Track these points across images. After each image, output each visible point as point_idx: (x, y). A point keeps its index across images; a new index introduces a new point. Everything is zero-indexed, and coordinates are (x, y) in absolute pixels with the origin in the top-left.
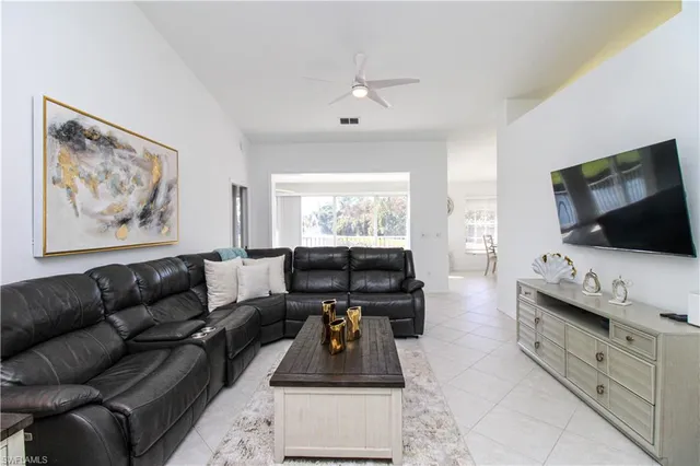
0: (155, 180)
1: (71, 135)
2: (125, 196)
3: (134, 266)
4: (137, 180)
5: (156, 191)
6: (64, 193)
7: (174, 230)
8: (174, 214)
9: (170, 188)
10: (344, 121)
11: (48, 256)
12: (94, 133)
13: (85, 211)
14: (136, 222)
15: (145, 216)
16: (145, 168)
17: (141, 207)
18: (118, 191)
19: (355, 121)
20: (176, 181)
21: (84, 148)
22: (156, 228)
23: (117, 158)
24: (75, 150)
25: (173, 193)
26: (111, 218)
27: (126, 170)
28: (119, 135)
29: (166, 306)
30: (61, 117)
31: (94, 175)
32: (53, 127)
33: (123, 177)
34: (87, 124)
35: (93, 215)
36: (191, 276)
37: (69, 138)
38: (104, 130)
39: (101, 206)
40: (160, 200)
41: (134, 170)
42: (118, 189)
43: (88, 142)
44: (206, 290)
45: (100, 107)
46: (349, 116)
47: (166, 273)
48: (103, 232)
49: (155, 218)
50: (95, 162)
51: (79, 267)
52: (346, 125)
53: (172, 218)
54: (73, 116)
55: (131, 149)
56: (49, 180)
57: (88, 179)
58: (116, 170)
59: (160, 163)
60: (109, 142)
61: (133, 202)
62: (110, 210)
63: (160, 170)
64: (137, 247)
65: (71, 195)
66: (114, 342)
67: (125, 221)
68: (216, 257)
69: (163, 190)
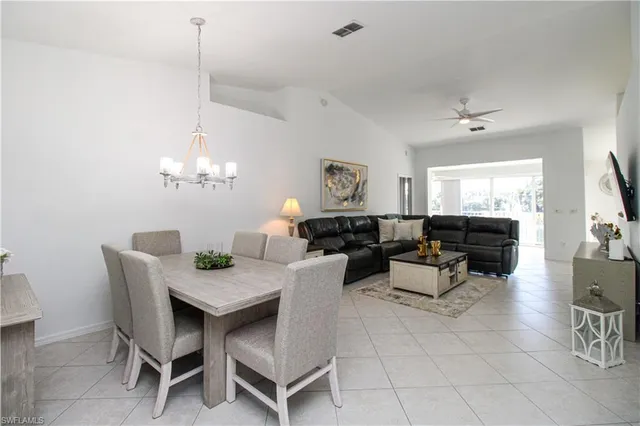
0: (357, 181)
1: (331, 170)
2: (346, 189)
3: (349, 218)
4: (351, 182)
5: (358, 184)
7: (365, 203)
8: (366, 196)
9: (364, 184)
10: (473, 130)
12: (337, 167)
13: (334, 196)
14: (350, 200)
15: (353, 197)
16: (354, 177)
17: (352, 193)
19: (482, 128)
20: (367, 180)
21: (334, 173)
22: (357, 203)
23: (344, 175)
24: (331, 175)
25: (365, 186)
26: (341, 198)
27: (346, 178)
28: (345, 165)
29: (361, 237)
30: (328, 164)
31: (337, 182)
32: (325, 168)
33: (346, 182)
34: (335, 164)
35: (336, 197)
36: (372, 226)
38: (340, 165)
39: (339, 193)
40: (360, 189)
41: (350, 178)
42: (344, 187)
43: (335, 171)
44: (378, 233)
45: (339, 156)
46: (476, 127)
47: (361, 222)
48: (338, 204)
49: (358, 199)
50: (337, 177)
51: (332, 215)
52: (475, 132)
53: (365, 198)
54: (330, 163)
55: (348, 170)
56: (325, 186)
57: (335, 184)
58: (343, 179)
59: (360, 174)
60: (341, 169)
61: (348, 192)
62: (341, 195)
63: (360, 177)
64: (348, 210)
66: (343, 244)
67: (346, 199)
68: (385, 217)
69: (361, 185)
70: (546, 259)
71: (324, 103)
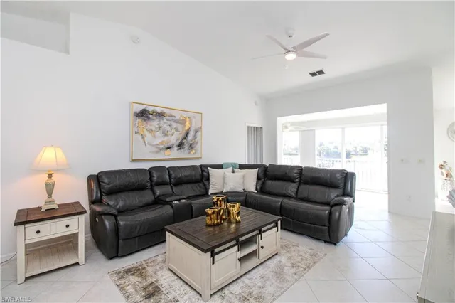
0: (186, 128)
1: (143, 114)
2: (170, 137)
4: (177, 130)
5: (187, 133)
6: (140, 137)
7: (199, 151)
8: (199, 144)
9: (196, 132)
10: (313, 74)
11: (133, 161)
12: (154, 112)
13: (150, 144)
14: (176, 148)
15: (181, 145)
16: (181, 124)
17: (179, 142)
18: (166, 135)
19: (321, 72)
20: (201, 128)
21: (149, 118)
22: (186, 151)
23: (165, 121)
24: (145, 120)
25: (199, 134)
26: (161, 146)
27: (170, 125)
28: (165, 111)
30: (139, 108)
31: (154, 129)
32: (135, 113)
33: (168, 129)
34: (150, 109)
35: (153, 145)
36: (200, 177)
37: (142, 116)
38: (159, 110)
39: (157, 141)
40: (190, 137)
41: (174, 125)
42: (165, 134)
43: (151, 116)
45: (154, 101)
46: (315, 70)
48: (157, 152)
49: (187, 147)
50: (154, 124)
51: (147, 166)
52: (315, 77)
53: (198, 146)
54: (144, 107)
55: (171, 116)
56: (134, 132)
57: (151, 131)
58: (165, 126)
59: (190, 121)
60: (161, 115)
61: (174, 139)
62: (162, 143)
63: (191, 124)
64: (176, 159)
65: (143, 137)
67: (169, 148)
68: (220, 167)
69: (191, 133)
70: (389, 212)
71: (135, 40)
